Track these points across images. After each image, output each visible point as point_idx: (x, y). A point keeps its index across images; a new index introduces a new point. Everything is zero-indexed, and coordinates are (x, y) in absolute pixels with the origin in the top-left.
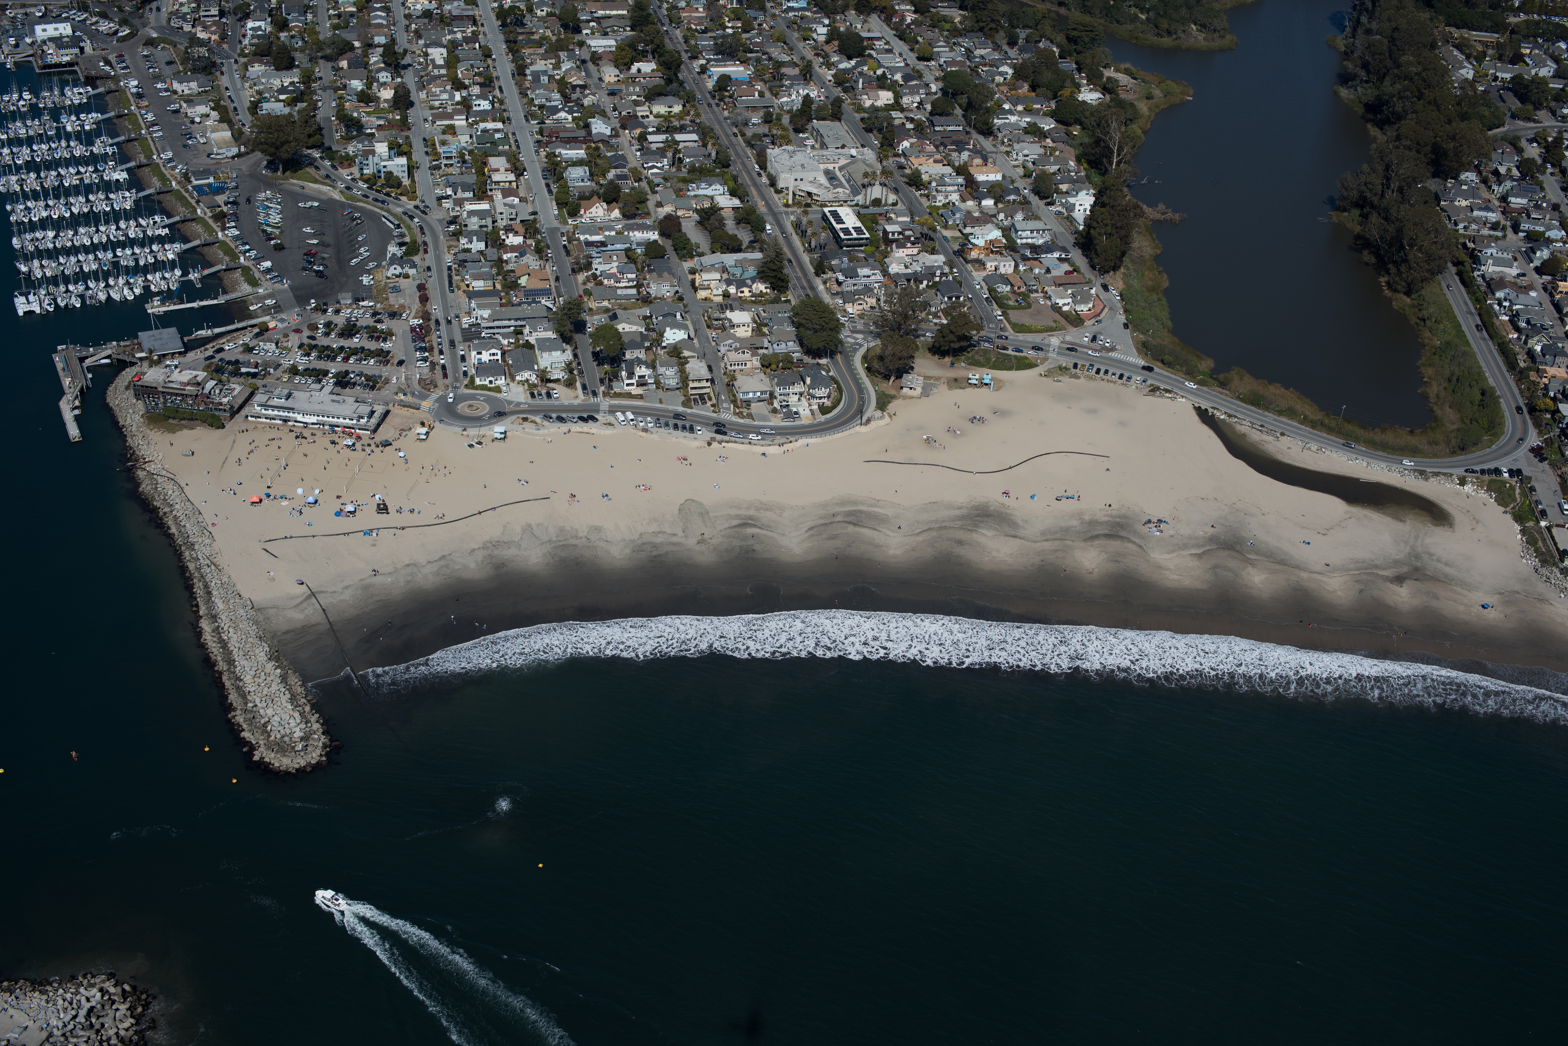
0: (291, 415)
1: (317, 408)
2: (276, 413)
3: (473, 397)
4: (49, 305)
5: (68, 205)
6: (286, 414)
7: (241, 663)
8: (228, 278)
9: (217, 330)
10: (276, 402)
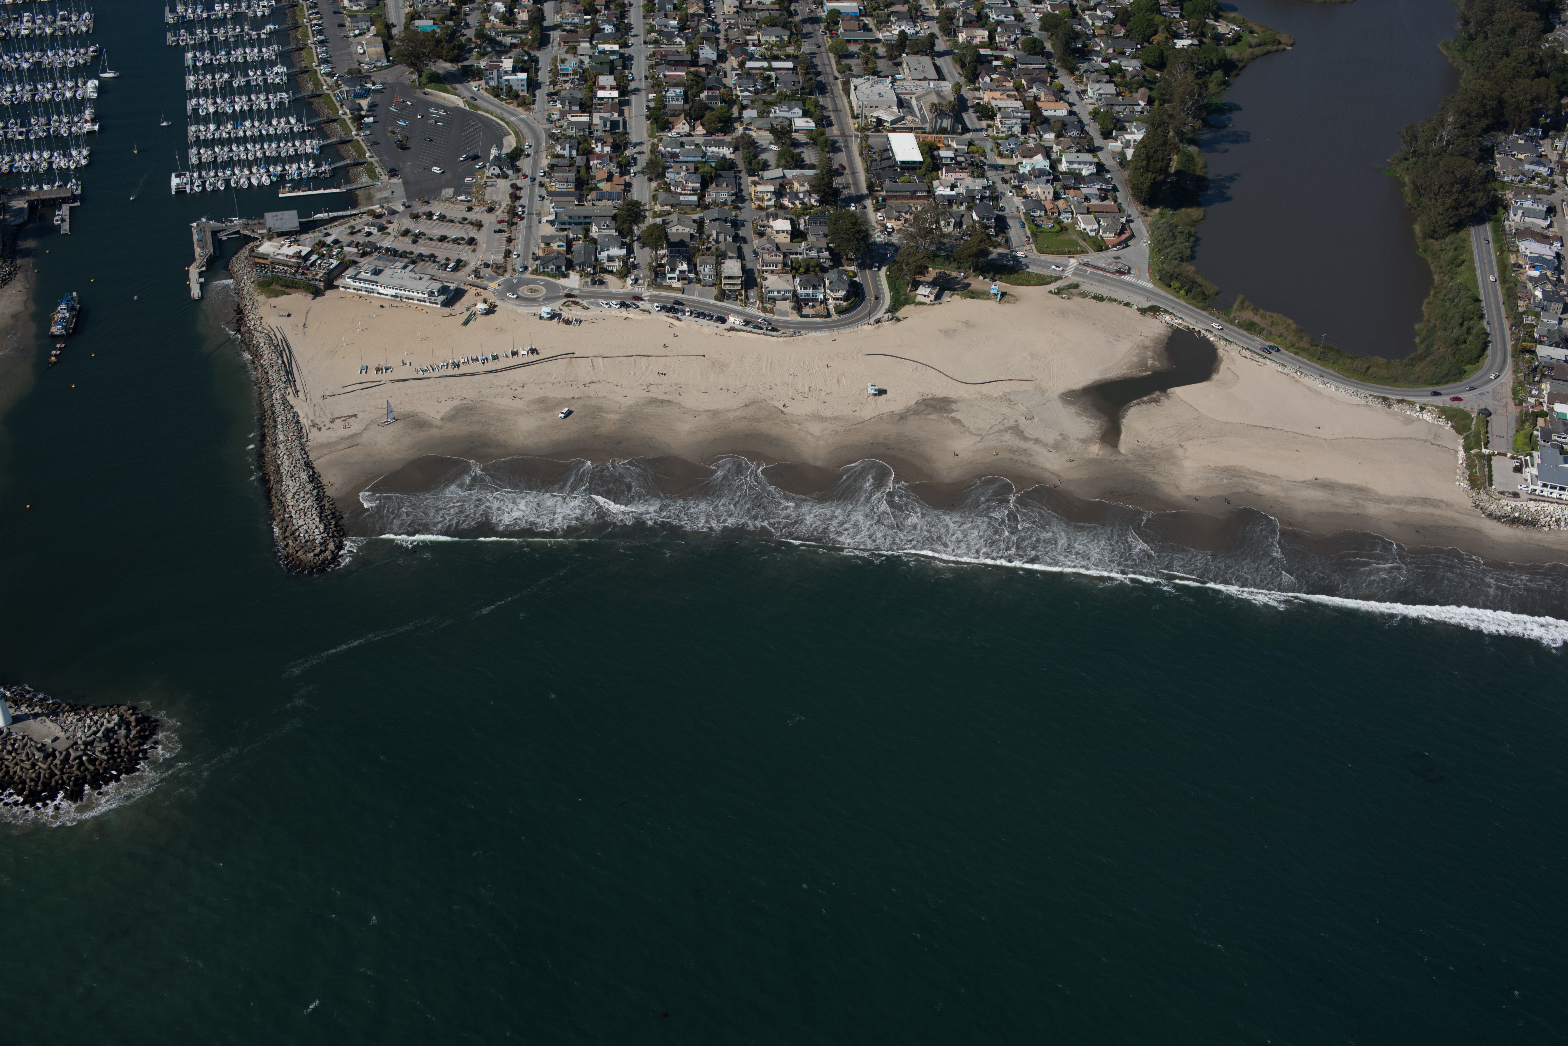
0: (375, 287)
1: (397, 282)
2: (362, 285)
3: (535, 282)
4: (198, 186)
5: (233, 102)
6: (370, 286)
7: (287, 481)
8: (353, 171)
9: (332, 214)
10: (363, 275)
